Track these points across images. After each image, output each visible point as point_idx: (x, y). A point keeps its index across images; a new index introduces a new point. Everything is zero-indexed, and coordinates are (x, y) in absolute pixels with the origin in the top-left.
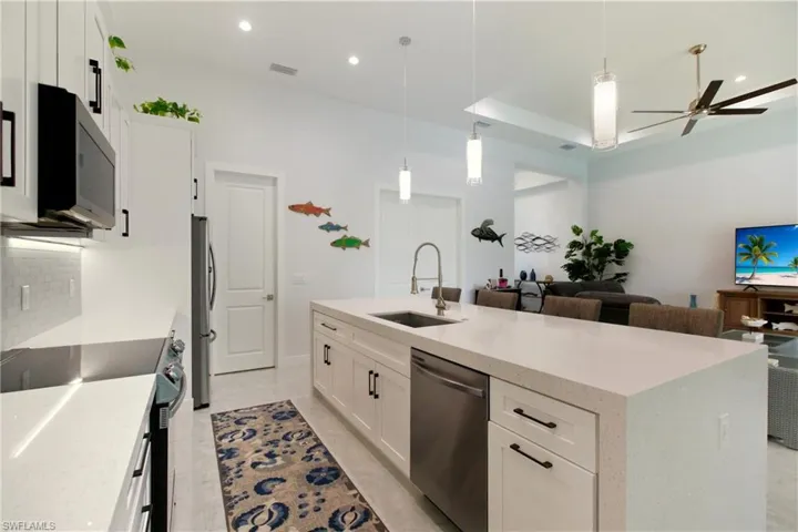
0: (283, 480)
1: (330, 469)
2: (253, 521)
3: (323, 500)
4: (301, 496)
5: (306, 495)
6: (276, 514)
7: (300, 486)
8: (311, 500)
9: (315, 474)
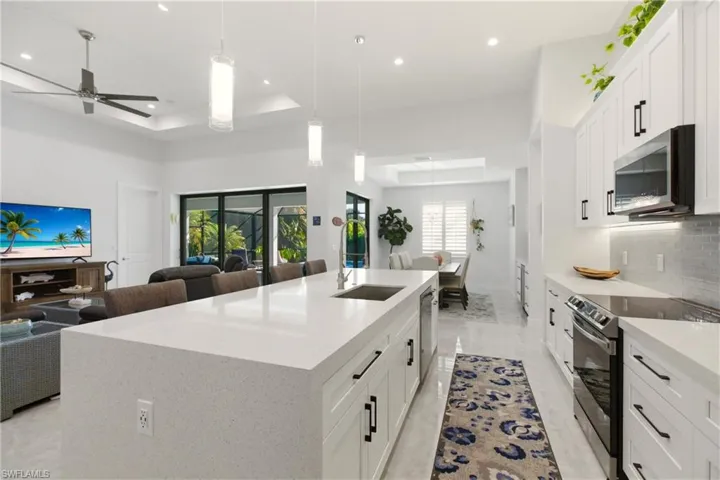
0: (497, 450)
1: (449, 437)
2: (528, 431)
3: (472, 420)
4: (487, 430)
5: (483, 429)
6: (510, 428)
7: (483, 438)
8: (480, 424)
9: (467, 440)
